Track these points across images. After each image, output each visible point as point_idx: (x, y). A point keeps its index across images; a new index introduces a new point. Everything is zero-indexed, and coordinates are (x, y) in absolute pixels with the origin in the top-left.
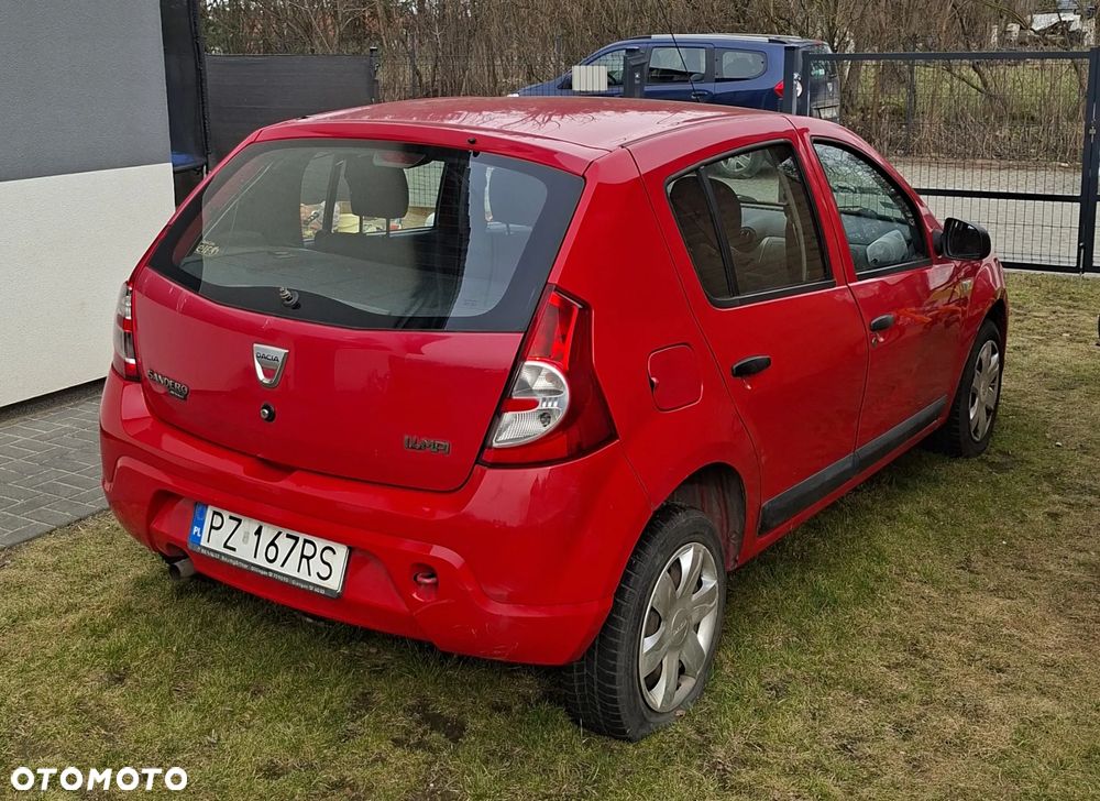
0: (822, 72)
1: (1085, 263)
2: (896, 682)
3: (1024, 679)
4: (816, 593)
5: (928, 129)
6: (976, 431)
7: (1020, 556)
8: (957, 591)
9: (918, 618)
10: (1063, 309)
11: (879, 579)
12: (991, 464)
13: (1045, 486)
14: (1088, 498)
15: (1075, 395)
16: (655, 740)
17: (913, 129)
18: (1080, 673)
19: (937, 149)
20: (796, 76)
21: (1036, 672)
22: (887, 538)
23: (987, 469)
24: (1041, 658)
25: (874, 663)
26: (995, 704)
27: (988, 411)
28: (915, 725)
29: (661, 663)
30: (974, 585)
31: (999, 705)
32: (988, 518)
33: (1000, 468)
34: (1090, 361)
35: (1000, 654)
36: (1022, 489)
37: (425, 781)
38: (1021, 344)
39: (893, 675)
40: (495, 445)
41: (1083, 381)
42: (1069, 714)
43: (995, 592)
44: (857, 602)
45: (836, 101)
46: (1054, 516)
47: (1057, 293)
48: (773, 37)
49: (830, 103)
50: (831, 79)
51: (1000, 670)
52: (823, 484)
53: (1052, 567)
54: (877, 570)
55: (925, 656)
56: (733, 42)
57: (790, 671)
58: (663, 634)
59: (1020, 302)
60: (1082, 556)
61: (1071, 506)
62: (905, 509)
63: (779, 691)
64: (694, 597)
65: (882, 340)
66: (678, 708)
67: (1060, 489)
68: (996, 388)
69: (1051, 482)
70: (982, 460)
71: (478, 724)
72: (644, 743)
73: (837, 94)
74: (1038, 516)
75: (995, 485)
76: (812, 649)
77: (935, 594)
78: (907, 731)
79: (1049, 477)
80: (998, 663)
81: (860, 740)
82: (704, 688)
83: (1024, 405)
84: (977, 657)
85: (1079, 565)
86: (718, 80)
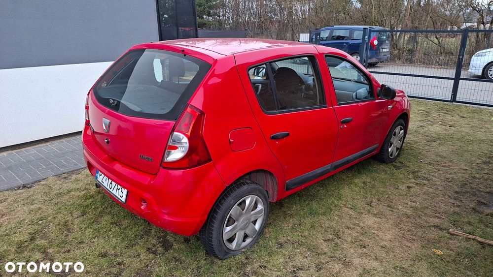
0: (385, 37)
1: (454, 99)
2: (325, 247)
3: (372, 252)
4: (311, 209)
5: (418, 56)
6: (391, 155)
7: (391, 202)
8: (362, 213)
9: (343, 222)
10: (442, 114)
11: (336, 206)
12: (395, 166)
13: (411, 176)
14: (424, 181)
15: (434, 144)
16: (229, 260)
17: (414, 56)
18: (393, 252)
19: (420, 62)
20: (366, 37)
21: (377, 250)
22: (346, 191)
23: (393, 168)
24: (382, 244)
25: (319, 239)
26: (356, 261)
27: (397, 149)
28: (324, 266)
29: (236, 234)
30: (369, 211)
31: (358, 262)
32: (385, 186)
33: (398, 168)
34: (444, 132)
35: (366, 241)
36: (401, 176)
37: (147, 266)
38: (423, 125)
39: (325, 244)
40: (166, 161)
41: (440, 139)
42: (382, 269)
43: (375, 215)
44: (324, 214)
45: (388, 46)
46: (409, 187)
47: (442, 109)
48: (370, 26)
49: (386, 47)
50: (387, 40)
51: (364, 247)
52: (316, 174)
53: (400, 207)
54: (336, 202)
55: (340, 238)
56: (358, 28)
57: (289, 238)
58: (236, 225)
59: (428, 111)
60: (413, 204)
61: (417, 184)
62: (356, 181)
63: (281, 245)
64: (253, 212)
65: (345, 126)
66: (244, 248)
67: (415, 178)
68: (402, 142)
69: (414, 175)
70: (393, 165)
71: (176, 246)
72: (225, 261)
73: (389, 44)
74: (403, 187)
75: (393, 174)
76: (300, 231)
77: (353, 214)
78: (320, 268)
79: (414, 172)
80: (365, 244)
81: (302, 269)
82: (256, 241)
83: (415, 146)
84: (358, 241)
85: (411, 207)
86: (352, 40)
